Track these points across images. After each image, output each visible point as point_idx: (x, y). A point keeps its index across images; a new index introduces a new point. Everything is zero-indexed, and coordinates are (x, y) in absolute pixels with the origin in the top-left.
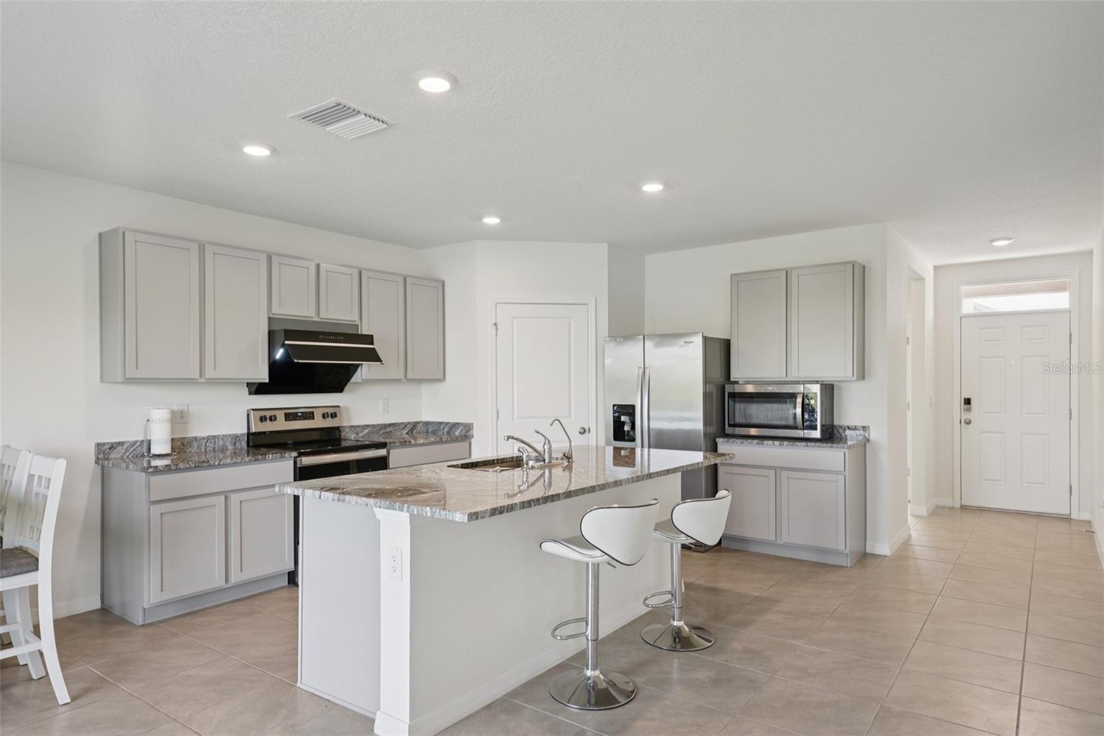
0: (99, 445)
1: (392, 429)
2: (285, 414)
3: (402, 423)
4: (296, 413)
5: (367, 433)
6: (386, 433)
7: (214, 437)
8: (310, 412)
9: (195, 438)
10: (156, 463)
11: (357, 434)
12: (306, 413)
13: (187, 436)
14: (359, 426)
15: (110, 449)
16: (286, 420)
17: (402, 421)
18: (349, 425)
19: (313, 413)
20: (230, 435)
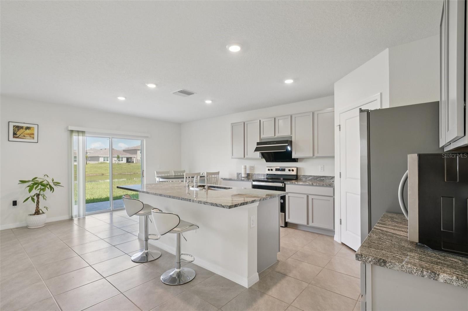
0: (237, 173)
1: (324, 178)
2: (276, 169)
3: (330, 177)
4: (279, 169)
5: (311, 179)
6: (321, 180)
7: (259, 174)
8: (284, 169)
9: (255, 174)
10: (243, 179)
11: (306, 178)
12: (283, 169)
13: (253, 173)
14: (307, 176)
15: (239, 174)
16: (276, 171)
17: (330, 176)
18: (303, 175)
19: (285, 169)
20: (263, 174)
